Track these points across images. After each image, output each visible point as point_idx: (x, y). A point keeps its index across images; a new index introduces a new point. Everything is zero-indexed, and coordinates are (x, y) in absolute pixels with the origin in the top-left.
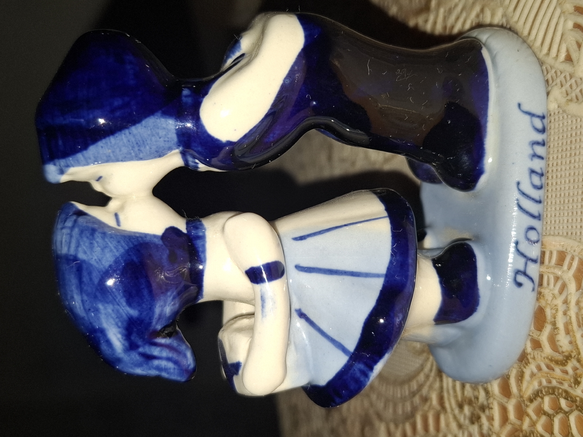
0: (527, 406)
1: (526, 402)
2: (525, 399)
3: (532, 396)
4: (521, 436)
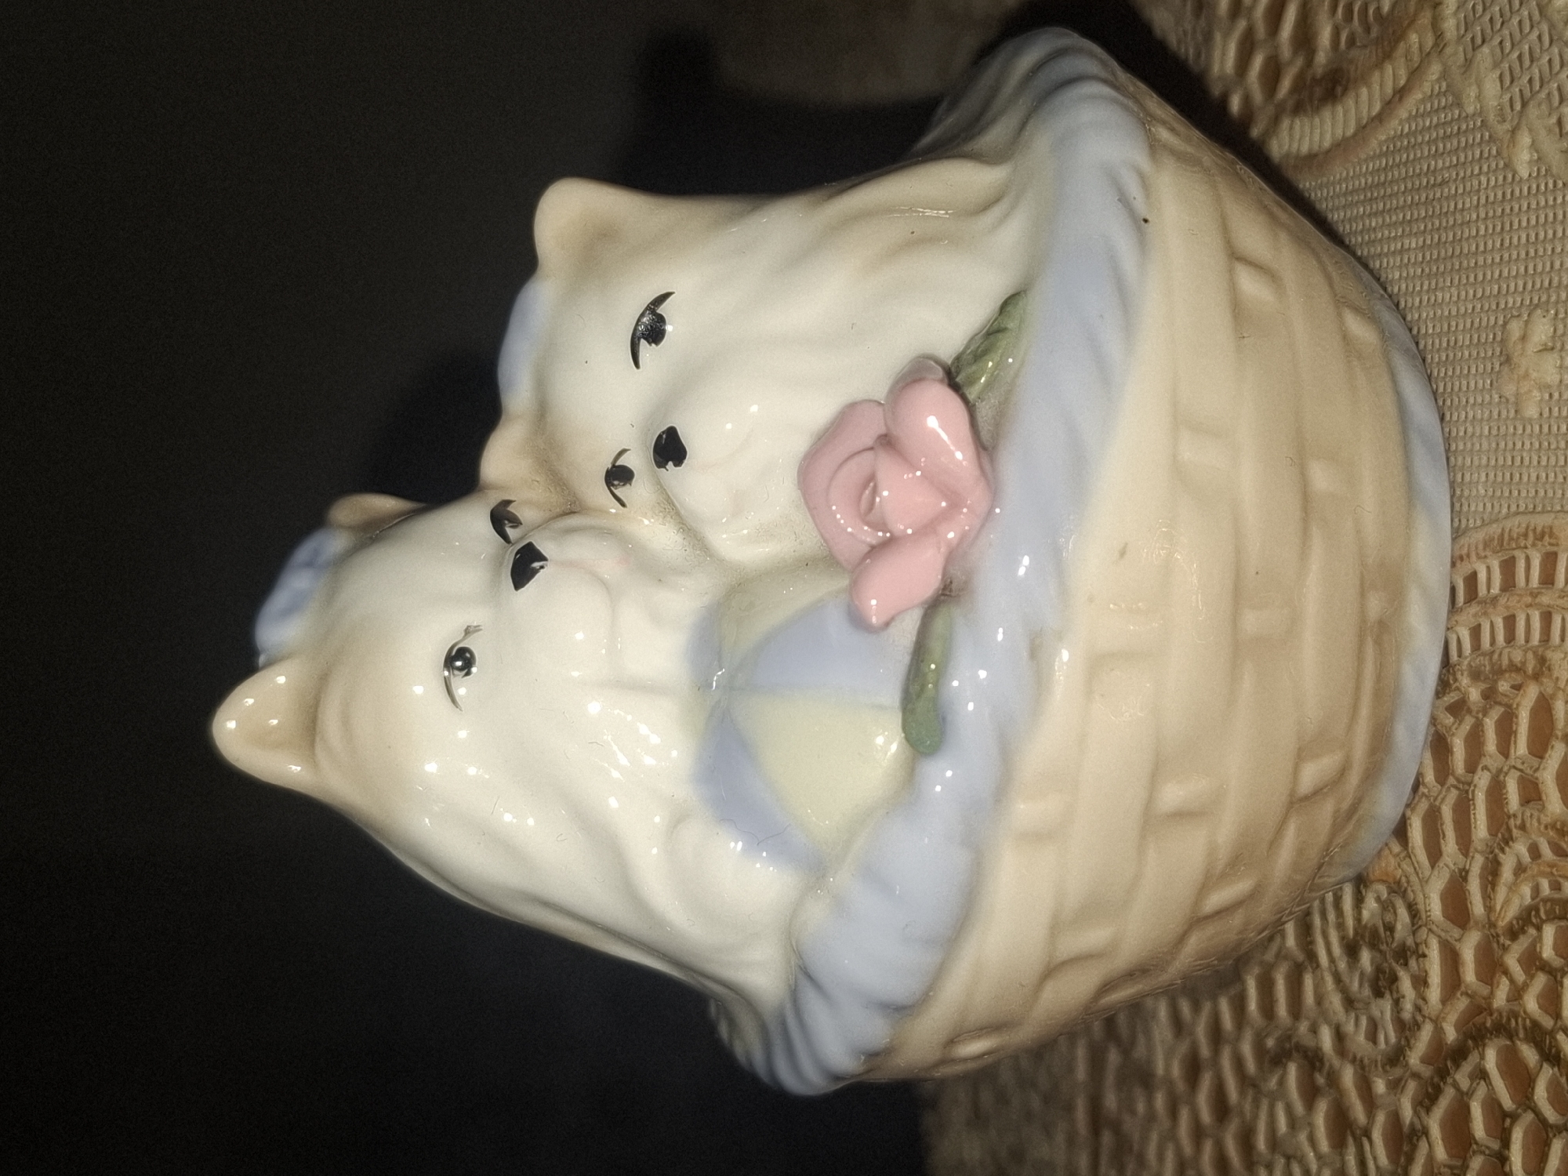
0: (1505, 949)
1: (1502, 939)
2: (1500, 932)
3: (1515, 922)
4: (1488, 1024)
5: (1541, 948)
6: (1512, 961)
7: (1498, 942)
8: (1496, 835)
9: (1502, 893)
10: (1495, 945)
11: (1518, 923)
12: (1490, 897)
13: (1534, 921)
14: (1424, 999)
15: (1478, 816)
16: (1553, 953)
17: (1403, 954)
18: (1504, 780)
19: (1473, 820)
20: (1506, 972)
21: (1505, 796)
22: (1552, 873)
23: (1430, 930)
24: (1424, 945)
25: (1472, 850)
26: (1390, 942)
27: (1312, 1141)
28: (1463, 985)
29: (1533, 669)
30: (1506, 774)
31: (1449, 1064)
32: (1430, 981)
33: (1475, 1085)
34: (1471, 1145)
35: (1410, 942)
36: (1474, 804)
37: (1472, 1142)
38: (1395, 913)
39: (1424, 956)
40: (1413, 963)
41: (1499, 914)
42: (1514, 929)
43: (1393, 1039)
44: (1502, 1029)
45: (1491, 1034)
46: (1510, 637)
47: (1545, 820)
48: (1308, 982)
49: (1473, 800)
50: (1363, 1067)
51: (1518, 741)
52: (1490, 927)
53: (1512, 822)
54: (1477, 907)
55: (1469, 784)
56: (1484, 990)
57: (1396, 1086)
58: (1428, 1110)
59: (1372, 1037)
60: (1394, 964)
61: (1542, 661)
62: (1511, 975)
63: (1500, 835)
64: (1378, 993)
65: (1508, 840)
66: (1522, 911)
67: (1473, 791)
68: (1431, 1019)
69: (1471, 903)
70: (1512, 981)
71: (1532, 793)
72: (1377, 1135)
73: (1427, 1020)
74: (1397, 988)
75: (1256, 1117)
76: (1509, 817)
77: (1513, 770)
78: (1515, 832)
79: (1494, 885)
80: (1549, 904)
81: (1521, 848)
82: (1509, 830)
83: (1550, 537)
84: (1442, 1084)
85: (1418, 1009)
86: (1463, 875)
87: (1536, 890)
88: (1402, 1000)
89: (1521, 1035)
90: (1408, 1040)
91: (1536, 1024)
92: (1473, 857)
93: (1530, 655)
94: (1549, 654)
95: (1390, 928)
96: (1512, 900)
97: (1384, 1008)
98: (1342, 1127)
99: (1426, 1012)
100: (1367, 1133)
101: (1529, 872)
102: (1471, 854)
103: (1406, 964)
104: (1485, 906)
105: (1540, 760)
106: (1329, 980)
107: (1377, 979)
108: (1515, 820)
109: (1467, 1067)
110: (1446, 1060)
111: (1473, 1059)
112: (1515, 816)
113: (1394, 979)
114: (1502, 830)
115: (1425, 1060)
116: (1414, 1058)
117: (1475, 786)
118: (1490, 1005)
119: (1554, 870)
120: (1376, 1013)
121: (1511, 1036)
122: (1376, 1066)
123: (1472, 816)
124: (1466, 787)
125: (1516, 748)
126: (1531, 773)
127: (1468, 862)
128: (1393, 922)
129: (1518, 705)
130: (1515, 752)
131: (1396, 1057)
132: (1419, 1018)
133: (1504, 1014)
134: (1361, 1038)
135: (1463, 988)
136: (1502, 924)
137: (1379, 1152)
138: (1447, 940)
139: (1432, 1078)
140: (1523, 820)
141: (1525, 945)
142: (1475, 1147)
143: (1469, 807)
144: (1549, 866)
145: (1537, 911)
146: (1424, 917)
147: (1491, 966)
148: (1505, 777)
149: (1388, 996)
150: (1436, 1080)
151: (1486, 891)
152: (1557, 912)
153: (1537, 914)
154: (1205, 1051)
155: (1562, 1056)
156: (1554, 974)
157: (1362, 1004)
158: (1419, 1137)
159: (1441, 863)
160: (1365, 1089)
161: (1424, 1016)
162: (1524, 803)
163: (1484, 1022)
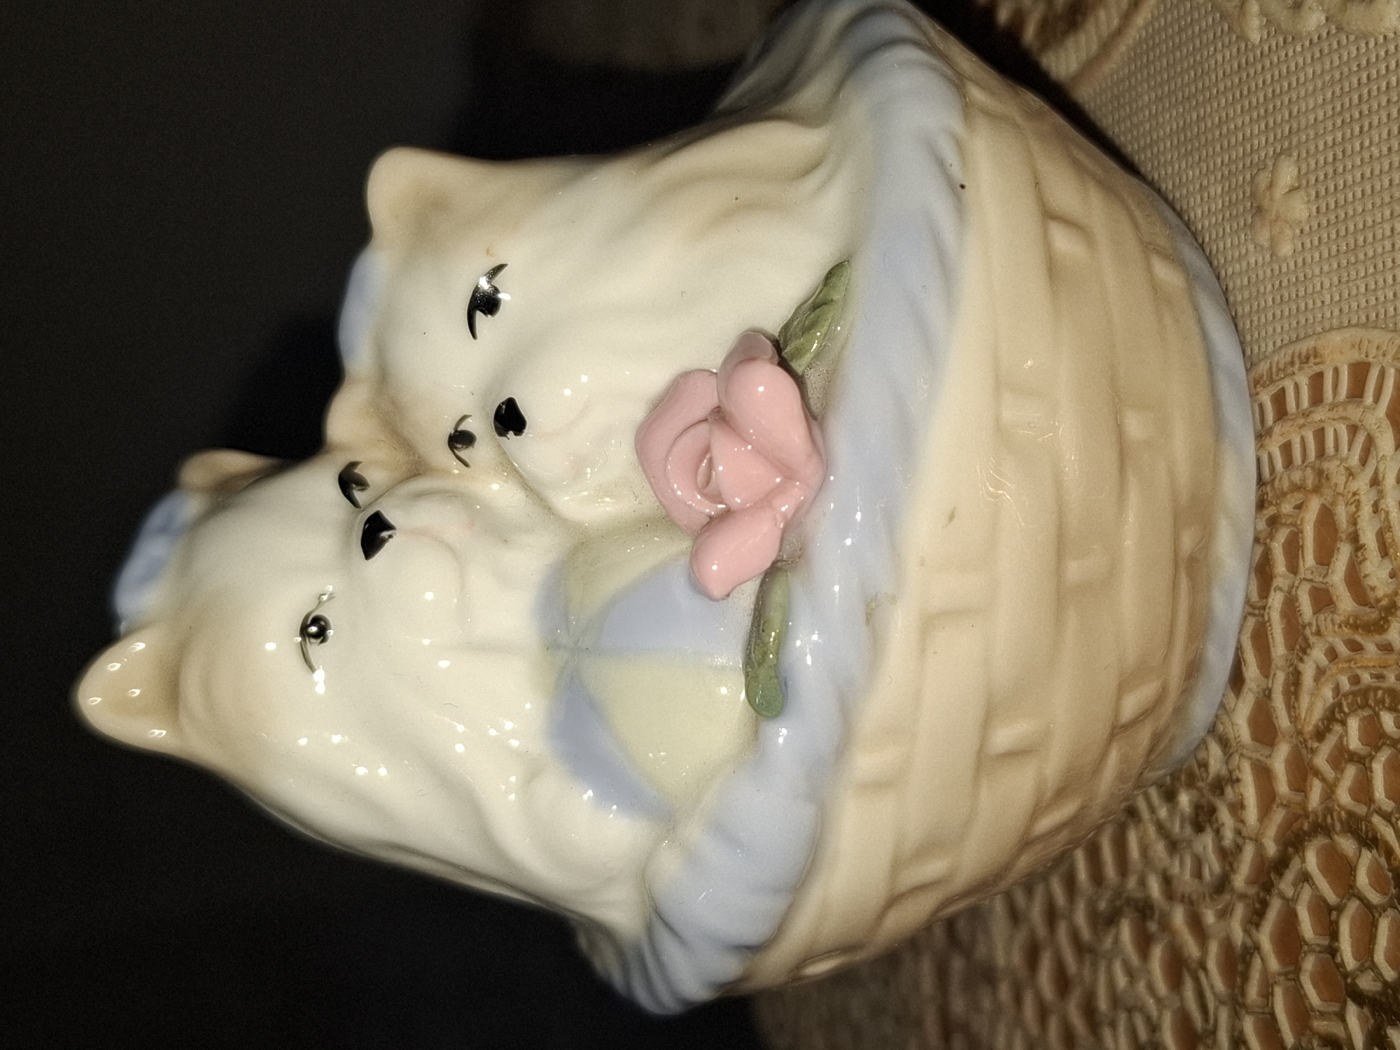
0: (1313, 751)
1: (1310, 743)
2: (1307, 736)
3: (1320, 724)
4: (1306, 827)
5: (1347, 740)
6: (1321, 761)
7: (1306, 747)
8: (1293, 650)
9: (1305, 701)
10: (1304, 751)
11: (1323, 724)
12: (1294, 708)
13: (1338, 716)
14: (1242, 821)
15: (1275, 635)
16: (1360, 743)
17: (1219, 786)
18: (1296, 594)
19: (1271, 640)
20: (1317, 773)
21: (1298, 609)
22: (1351, 668)
23: (1242, 755)
24: (1237, 771)
25: (1273, 666)
26: (1204, 775)
27: (1151, 988)
28: (1277, 798)
29: (1313, 483)
30: (1297, 587)
31: (1272, 876)
32: (1246, 803)
33: (1299, 889)
34: (1301, 946)
35: (1224, 772)
36: (1270, 625)
37: (1303, 943)
38: (1207, 749)
39: (1238, 780)
40: (1229, 791)
41: (1305, 720)
42: (1320, 730)
43: (1217, 867)
44: (1320, 828)
45: (1309, 837)
46: (1288, 462)
47: (1338, 619)
48: (1132, 838)
49: (1269, 620)
50: (1191, 903)
51: (1306, 556)
52: (1297, 735)
53: (1308, 632)
54: (1283, 721)
55: (1264, 608)
56: (1298, 798)
57: (1224, 914)
58: (1257, 926)
59: (1198, 874)
60: (1211, 798)
61: (1320, 474)
62: (1321, 775)
63: (1298, 647)
64: (1199, 828)
65: (1305, 649)
66: (1325, 711)
67: (1268, 614)
68: (1251, 839)
69: (1277, 718)
70: (1323, 780)
71: (1323, 600)
72: (1212, 964)
73: (1247, 841)
74: (1216, 818)
75: (1094, 981)
76: (1304, 627)
77: (1304, 582)
78: (1312, 639)
79: (1297, 699)
80: (1350, 697)
81: (1318, 654)
82: (1306, 640)
83: (1315, 357)
84: (1268, 897)
85: (1238, 832)
86: (1267, 694)
87: (1337, 689)
88: (1222, 829)
89: (1338, 827)
90: (1231, 865)
91: (1350, 814)
92: (1274, 675)
93: (1309, 470)
94: (1326, 465)
95: (1204, 765)
96: (1314, 705)
97: (1206, 842)
98: (1177, 967)
99: (1245, 833)
100: (1203, 966)
101: (1329, 672)
102: (1272, 672)
103: (1222, 793)
104: (1290, 717)
105: (1327, 567)
106: (1151, 830)
107: (1197, 815)
108: (1310, 628)
109: (1290, 875)
110: (1269, 873)
111: (1295, 865)
112: (1310, 624)
113: (1213, 811)
114: (1298, 642)
115: (1250, 881)
116: (1240, 881)
117: (1270, 608)
118: (1305, 809)
119: (1353, 666)
120: (1198, 848)
121: (1327, 831)
122: (1204, 896)
123: (1270, 637)
124: (1262, 612)
125: (1304, 561)
126: (1321, 579)
127: (1270, 682)
128: (1206, 757)
129: (1302, 520)
130: (1304, 565)
131: (1222, 885)
132: (1240, 841)
133: (1320, 814)
134: (1187, 876)
135: (1278, 800)
136: (1309, 729)
137: (1216, 981)
138: (1258, 760)
139: (1258, 894)
140: (1318, 626)
141: (1333, 743)
142: (1306, 948)
143: (1266, 628)
144: (1346, 662)
145: (1340, 705)
146: (1235, 745)
147: (1301, 771)
148: (1296, 591)
149: (1209, 830)
150: (1262, 894)
151: (1290, 703)
152: (1359, 701)
153: (1341, 711)
154: (1042, 932)
155: (1379, 837)
156: (1363, 762)
157: (1185, 844)
158: (1252, 955)
159: (1245, 689)
160: (1196, 923)
161: (1244, 838)
162: (1317, 611)
163: (1302, 826)
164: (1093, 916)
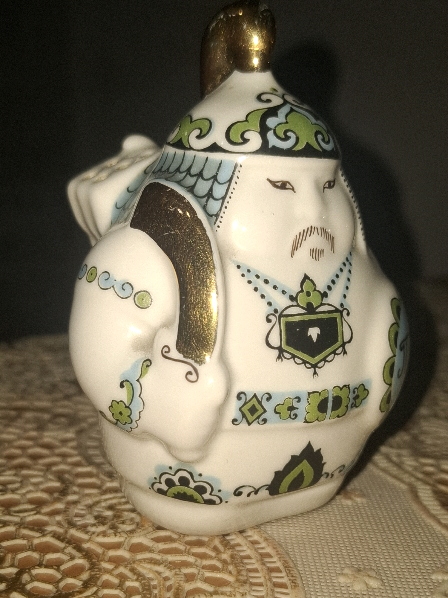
5: (129, 581)
6: (122, 570)
7: (128, 564)
9: (148, 566)
10: (126, 563)
11: (137, 572)
12: (145, 561)
13: (140, 578)
14: (98, 535)
15: (176, 557)
16: (128, 586)
17: (114, 528)
18: (193, 567)
19: (174, 555)
20: (116, 567)
21: (187, 567)
22: (160, 586)
23: (126, 538)
24: (119, 536)
25: (163, 555)
26: (118, 522)
27: (30, 492)
28: (107, 550)
29: (240, 579)
30: (196, 568)
31: (74, 545)
32: (106, 538)
33: (67, 554)
34: (43, 553)
35: (119, 530)
38: (130, 525)
39: (116, 535)
40: (111, 531)
41: (139, 565)
42: (134, 570)
43: (79, 523)
44: (93, 566)
45: (89, 561)
46: (250, 571)
47: (182, 583)
48: (95, 491)
49: (183, 555)
50: (65, 511)
51: (209, 573)
53: (177, 570)
54: (139, 556)
55: (189, 554)
56: (106, 558)
57: (59, 524)
58: (53, 536)
59: (77, 515)
60: (109, 524)
61: (244, 583)
62: (116, 569)
63: (171, 565)
64: (96, 518)
65: (170, 568)
67: (186, 555)
68: (90, 538)
69: (141, 554)
71: (190, 578)
72: (38, 517)
74: (100, 525)
76: (179, 569)
77: (198, 571)
78: (174, 571)
79: (148, 563)
80: (148, 584)
81: (167, 573)
82: (174, 569)
83: (294, 586)
84: (65, 542)
85: (94, 533)
86: (151, 551)
87: (151, 579)
88: (96, 527)
89: (93, 573)
90: (80, 529)
91: (98, 579)
92: (159, 555)
93: (246, 578)
94: (248, 585)
95: (123, 523)
96: (145, 569)
97: (90, 520)
98: (39, 504)
99: (93, 536)
100: (38, 513)
101: (159, 576)
103: (111, 529)
104: (142, 559)
105: (204, 581)
106: (97, 499)
107: (102, 518)
109: (74, 552)
110: (75, 543)
111: (78, 555)
112: (180, 571)
113: (104, 524)
115: (72, 536)
116: (74, 532)
117: (188, 556)
118: (101, 561)
119: (162, 586)
120: (88, 517)
121: (91, 569)
122: (67, 517)
123: (176, 555)
124: (187, 553)
126: (199, 578)
127: (157, 553)
128: (127, 524)
129: (224, 573)
130: (206, 572)
131: (71, 524)
133: (99, 567)
134: (76, 511)
137: (31, 518)
138: (124, 544)
139: (67, 538)
140: (179, 574)
143: (180, 554)
144: (163, 584)
145: (144, 579)
146: (131, 536)
147: (118, 561)
149: (95, 521)
150: (66, 540)
151: (147, 560)
152: (146, 587)
153: (142, 580)
154: (57, 451)
155: (88, 589)
156: (120, 586)
157: (90, 511)
158: (41, 533)
159: (154, 543)
160: (56, 512)
161: (91, 535)
162: (185, 575)
163: (94, 559)
164: (63, 472)
